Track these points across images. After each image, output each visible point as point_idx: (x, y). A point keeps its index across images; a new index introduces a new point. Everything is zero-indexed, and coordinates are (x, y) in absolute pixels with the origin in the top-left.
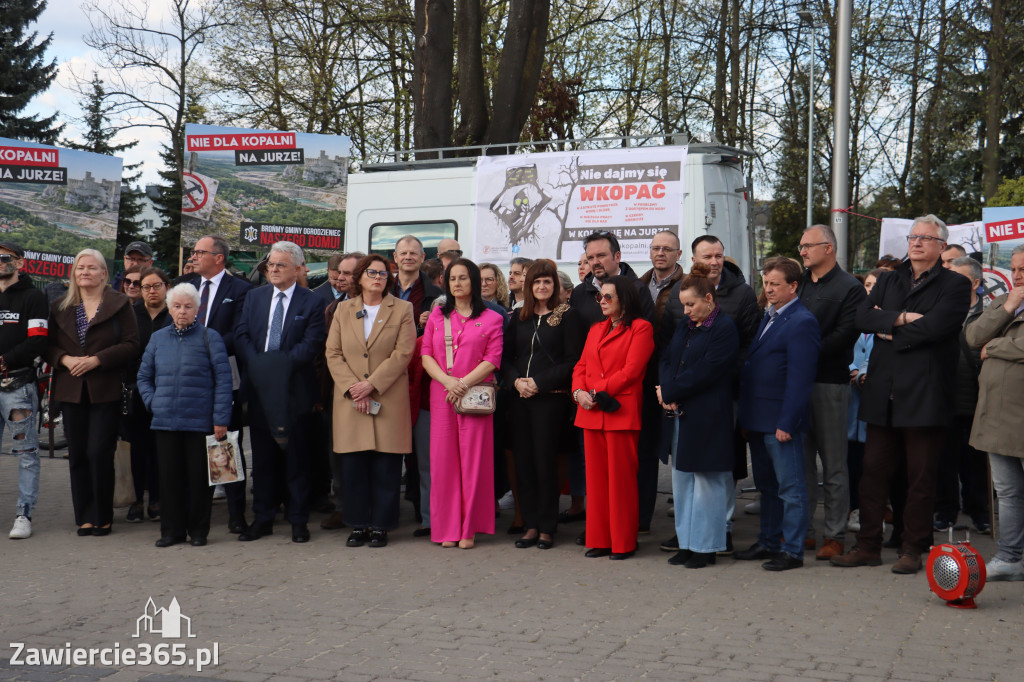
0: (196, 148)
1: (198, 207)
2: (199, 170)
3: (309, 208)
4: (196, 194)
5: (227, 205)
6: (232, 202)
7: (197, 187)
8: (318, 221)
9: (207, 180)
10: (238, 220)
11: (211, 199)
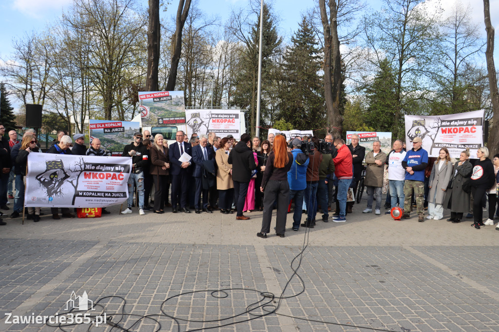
0: (142, 99)
1: (145, 115)
2: (144, 105)
3: (175, 112)
4: (144, 112)
5: (153, 114)
6: (154, 113)
7: (144, 110)
8: (178, 116)
9: (147, 107)
10: (156, 118)
11: (148, 112)
